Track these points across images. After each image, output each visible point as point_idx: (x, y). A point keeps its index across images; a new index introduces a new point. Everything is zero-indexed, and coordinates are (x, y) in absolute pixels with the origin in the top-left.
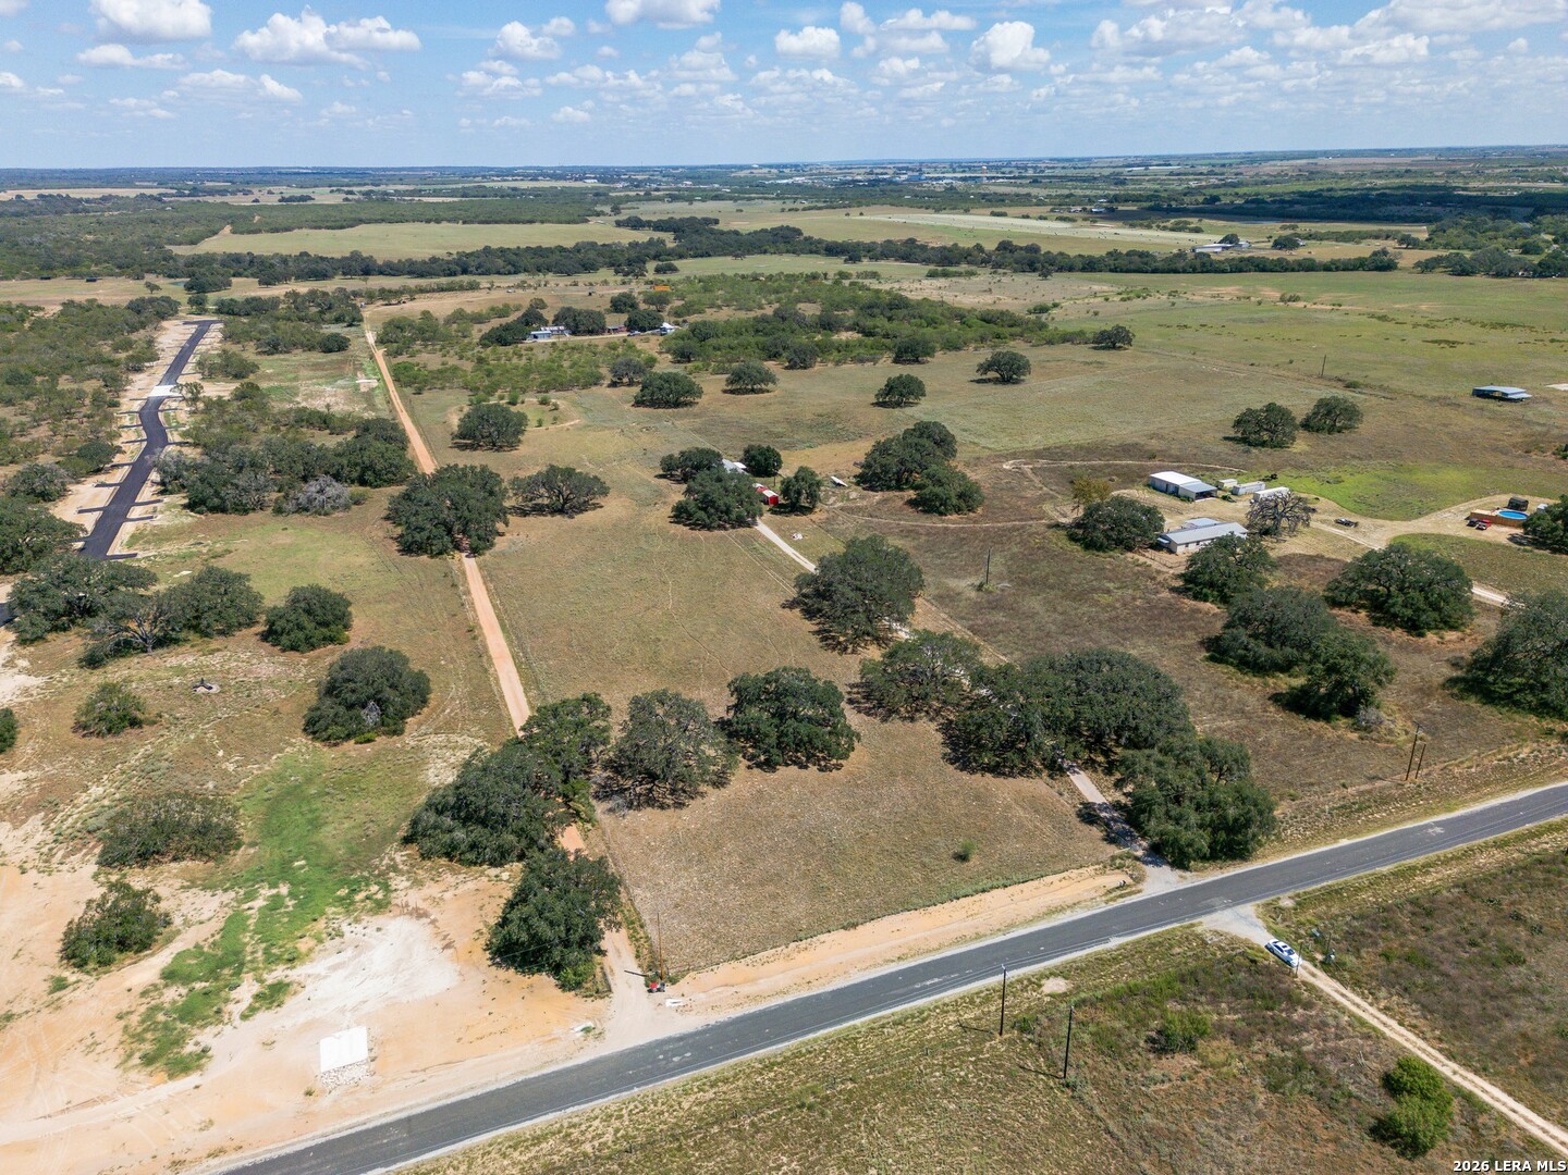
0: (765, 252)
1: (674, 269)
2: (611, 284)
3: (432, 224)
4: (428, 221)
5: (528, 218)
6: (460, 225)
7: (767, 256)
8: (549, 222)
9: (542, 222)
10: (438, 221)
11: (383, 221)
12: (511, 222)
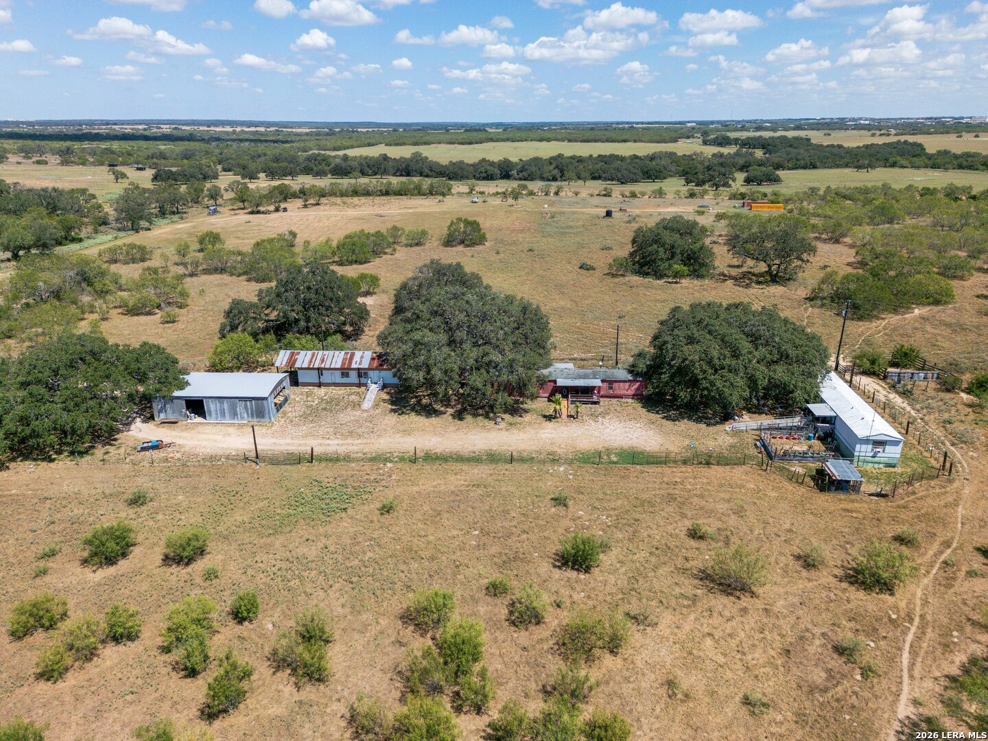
0: (893, 165)
1: (777, 180)
2: (670, 196)
3: (544, 143)
4: (541, 140)
5: (621, 138)
6: (566, 143)
7: (896, 170)
8: (642, 141)
9: (635, 141)
10: (548, 140)
11: (508, 140)
12: (607, 141)
